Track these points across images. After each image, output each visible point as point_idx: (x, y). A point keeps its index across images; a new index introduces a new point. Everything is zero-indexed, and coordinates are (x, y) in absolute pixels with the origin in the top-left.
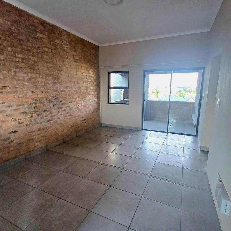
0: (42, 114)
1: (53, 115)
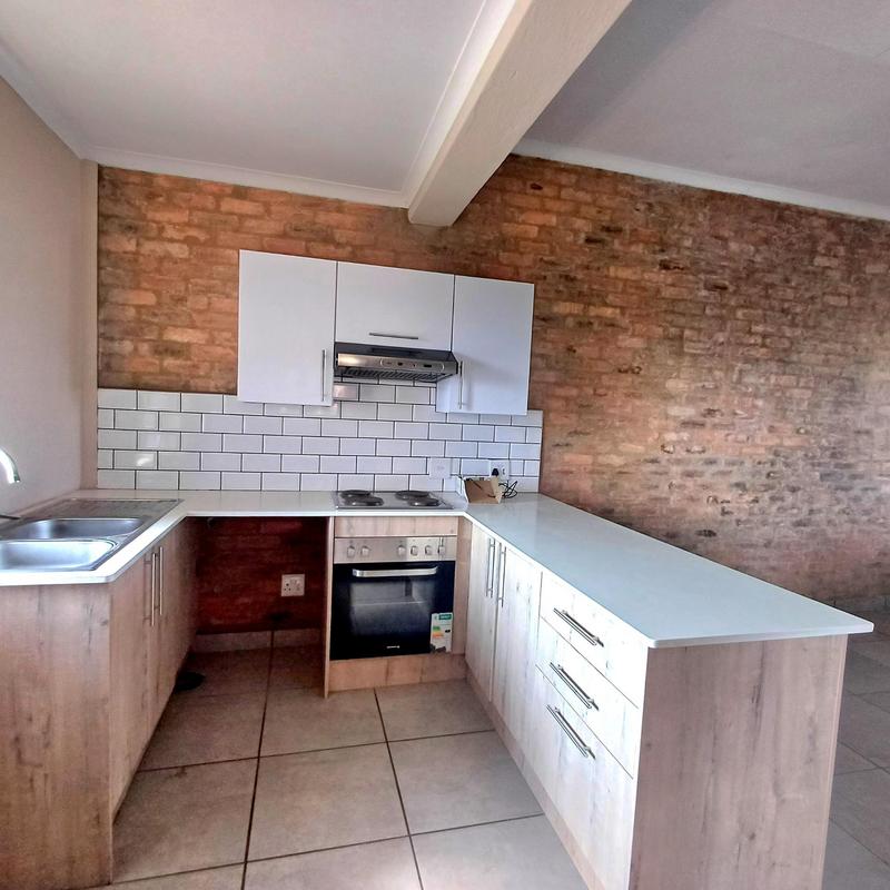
0: (782, 499)
1: (816, 506)
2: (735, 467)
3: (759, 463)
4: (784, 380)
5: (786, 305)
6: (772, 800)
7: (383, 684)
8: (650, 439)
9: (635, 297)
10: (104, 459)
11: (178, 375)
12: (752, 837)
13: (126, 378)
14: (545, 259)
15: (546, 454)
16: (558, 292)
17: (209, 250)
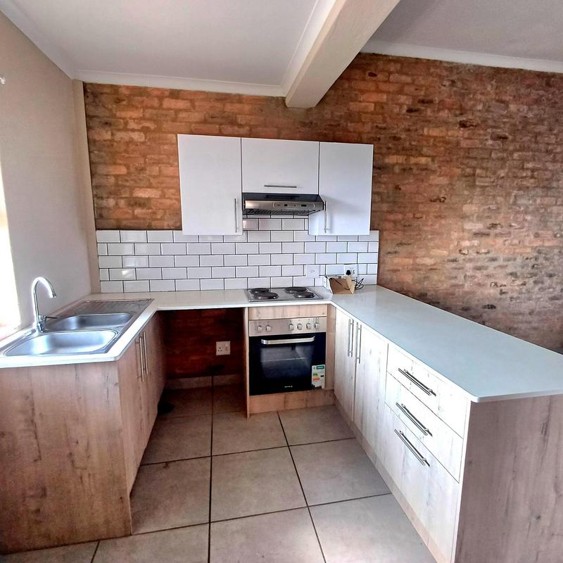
2: (510, 263)
3: (527, 259)
4: (547, 201)
5: (550, 148)
6: (553, 495)
7: (282, 409)
8: (452, 246)
9: (442, 148)
10: (104, 275)
11: (144, 219)
12: (539, 518)
13: (113, 222)
14: (379, 125)
15: (381, 260)
16: (389, 148)
17: (157, 135)
